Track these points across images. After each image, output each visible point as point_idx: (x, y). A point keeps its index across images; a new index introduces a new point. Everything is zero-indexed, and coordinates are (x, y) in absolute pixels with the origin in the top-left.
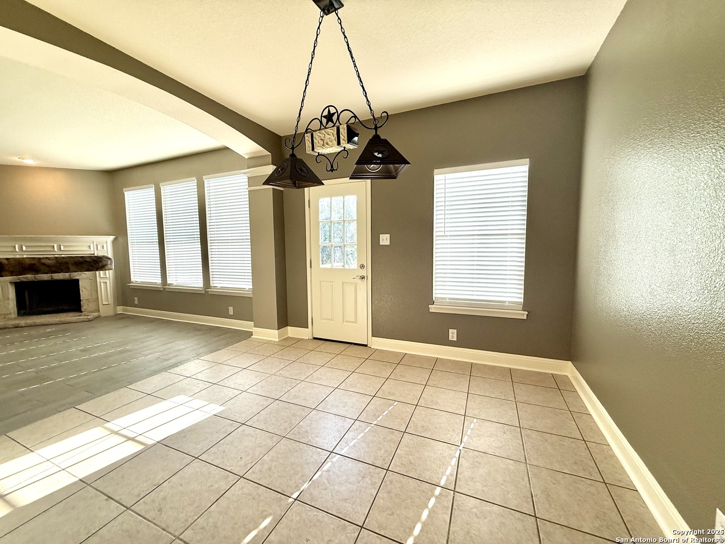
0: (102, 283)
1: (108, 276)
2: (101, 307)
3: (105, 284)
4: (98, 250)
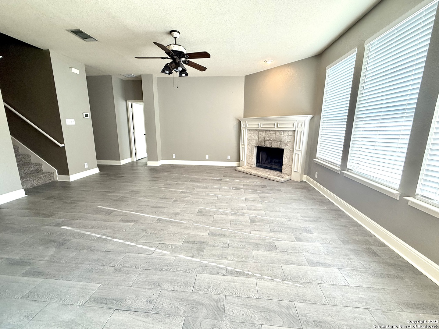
0: (296, 154)
1: (301, 149)
2: (293, 173)
3: (298, 155)
4: (298, 127)
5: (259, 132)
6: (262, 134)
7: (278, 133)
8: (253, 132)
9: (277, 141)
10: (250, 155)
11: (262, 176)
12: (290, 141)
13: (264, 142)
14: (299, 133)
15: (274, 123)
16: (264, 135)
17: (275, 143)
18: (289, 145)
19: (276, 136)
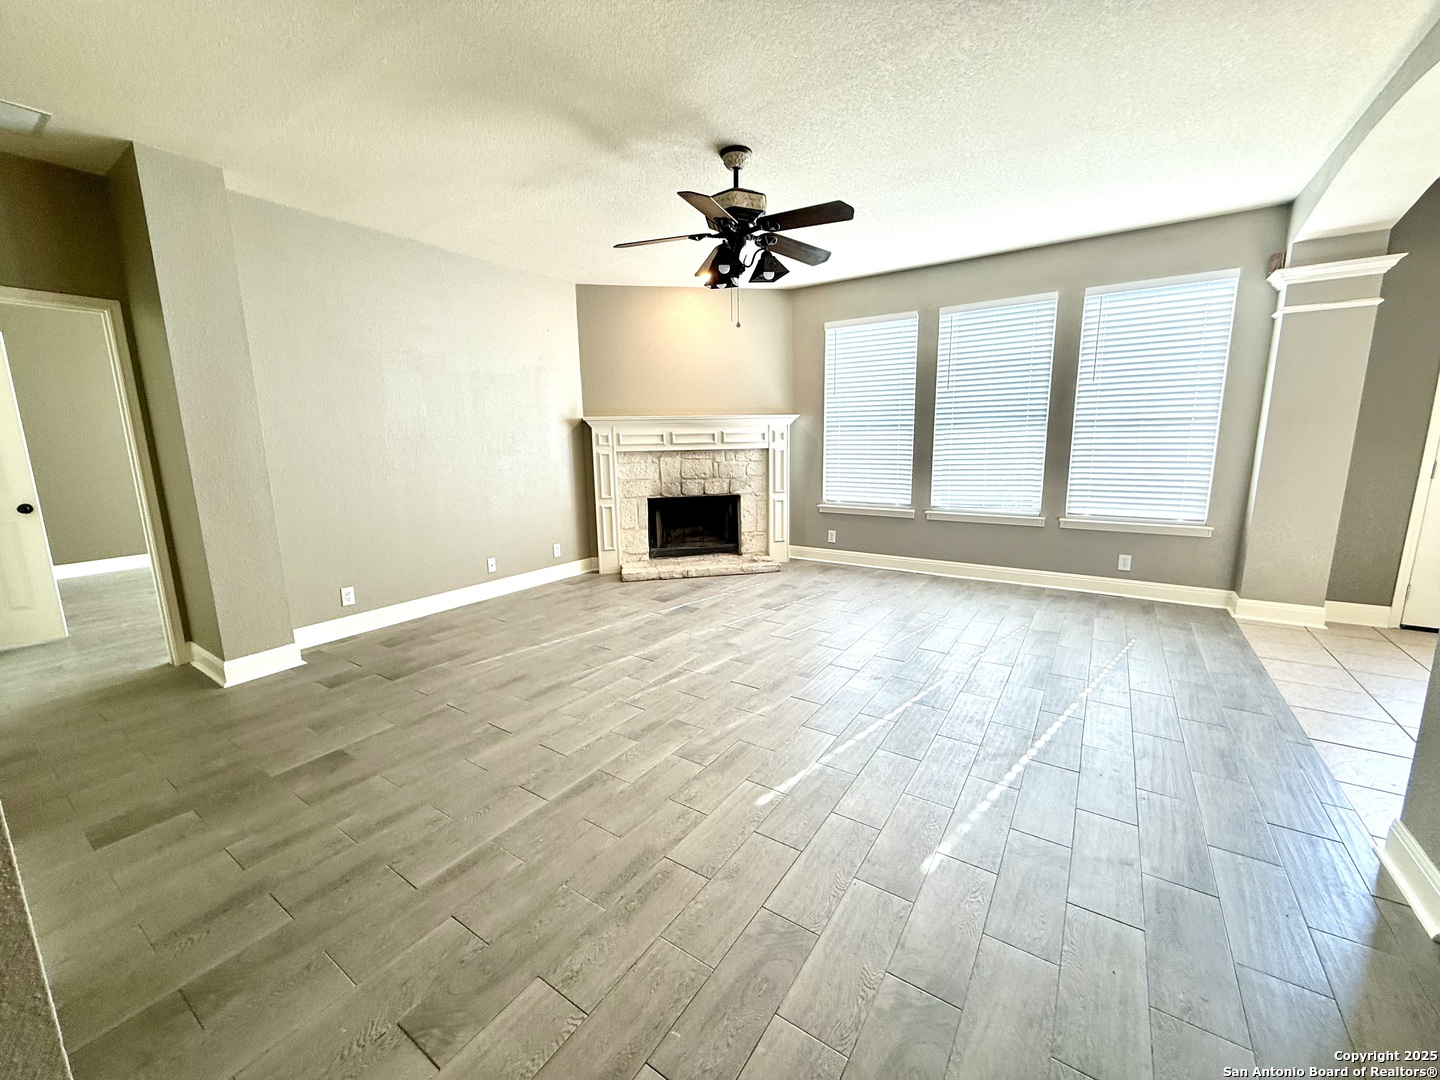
1: (785, 490)
3: (781, 503)
4: (774, 440)
5: (662, 459)
6: (672, 466)
7: (720, 458)
8: (638, 460)
9: (719, 477)
10: (633, 528)
11: (724, 571)
12: (753, 473)
13: (681, 484)
14: (778, 455)
15: (712, 432)
16: (678, 465)
17: (716, 484)
18: (752, 483)
19: (716, 464)
